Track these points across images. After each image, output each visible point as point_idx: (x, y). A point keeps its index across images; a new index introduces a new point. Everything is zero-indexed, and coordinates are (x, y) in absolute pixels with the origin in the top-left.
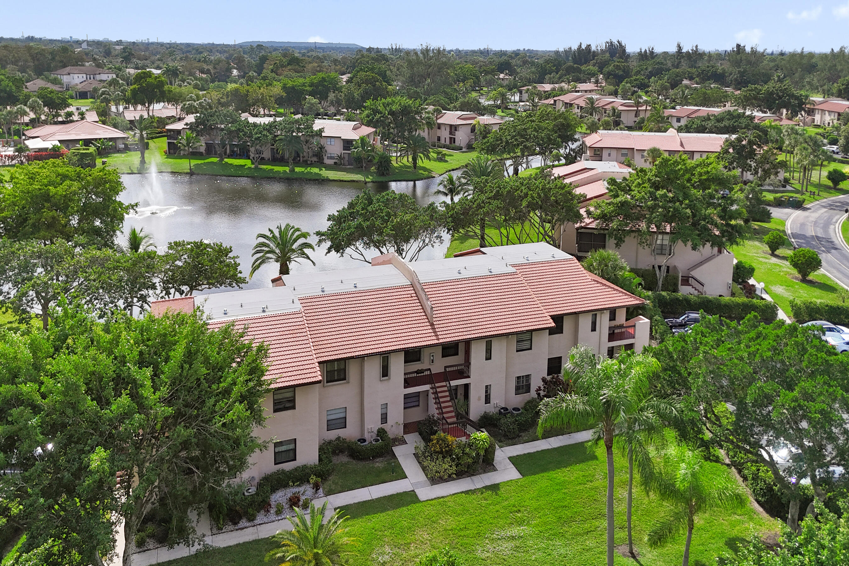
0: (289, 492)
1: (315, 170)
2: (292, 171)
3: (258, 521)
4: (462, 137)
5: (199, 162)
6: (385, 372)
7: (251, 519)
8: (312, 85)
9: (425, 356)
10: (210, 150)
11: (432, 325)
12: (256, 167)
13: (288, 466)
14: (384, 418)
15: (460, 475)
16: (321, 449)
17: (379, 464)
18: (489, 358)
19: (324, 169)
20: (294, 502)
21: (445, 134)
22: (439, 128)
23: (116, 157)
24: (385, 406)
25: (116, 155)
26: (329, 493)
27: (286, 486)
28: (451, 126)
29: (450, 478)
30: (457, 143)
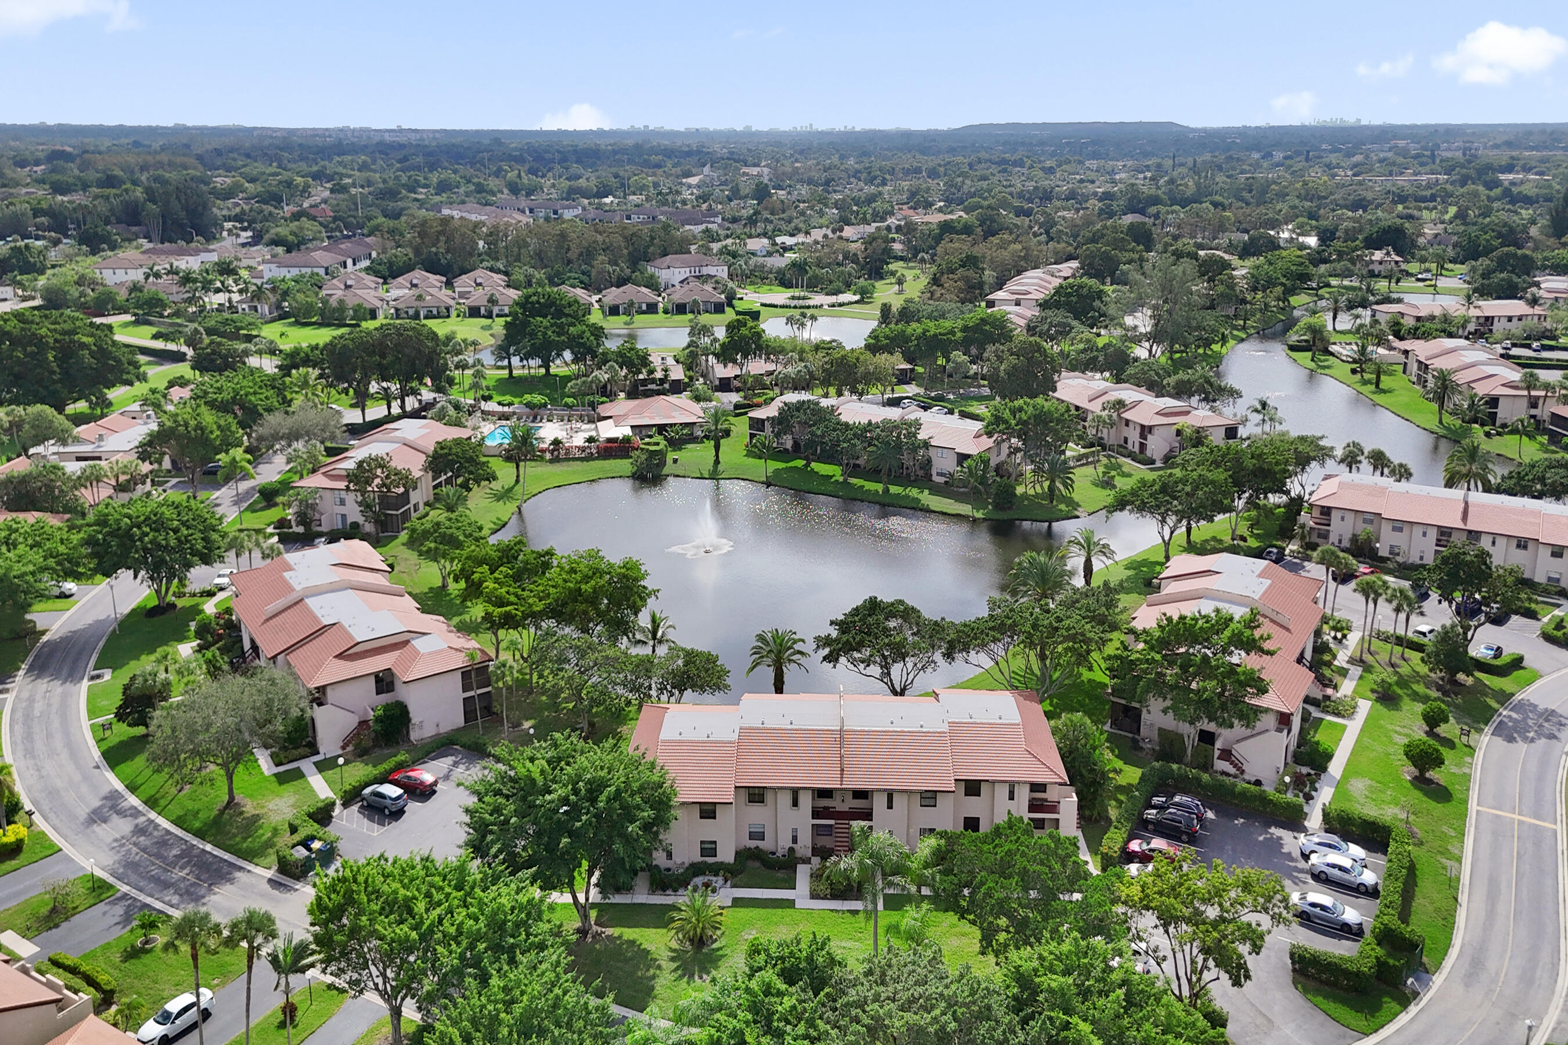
0: (706, 879)
1: (914, 492)
2: (886, 491)
3: (680, 892)
4: (1157, 446)
5: (781, 465)
6: (795, 803)
7: (675, 890)
8: (965, 329)
9: (838, 796)
10: (797, 450)
11: (842, 770)
12: (845, 480)
13: (710, 860)
14: (795, 840)
15: (834, 897)
16: (737, 853)
17: (780, 875)
18: (890, 807)
19: (926, 492)
20: (707, 885)
21: (1134, 437)
22: (1127, 425)
23: (691, 450)
24: (795, 830)
25: (689, 446)
26: (733, 886)
27: (704, 874)
28: (1143, 427)
29: (825, 898)
30: (1149, 453)
